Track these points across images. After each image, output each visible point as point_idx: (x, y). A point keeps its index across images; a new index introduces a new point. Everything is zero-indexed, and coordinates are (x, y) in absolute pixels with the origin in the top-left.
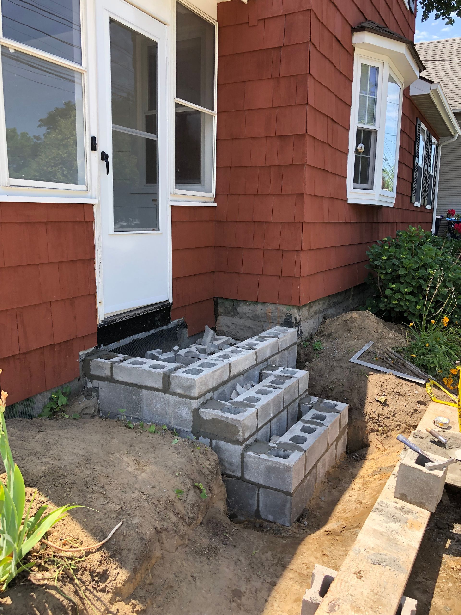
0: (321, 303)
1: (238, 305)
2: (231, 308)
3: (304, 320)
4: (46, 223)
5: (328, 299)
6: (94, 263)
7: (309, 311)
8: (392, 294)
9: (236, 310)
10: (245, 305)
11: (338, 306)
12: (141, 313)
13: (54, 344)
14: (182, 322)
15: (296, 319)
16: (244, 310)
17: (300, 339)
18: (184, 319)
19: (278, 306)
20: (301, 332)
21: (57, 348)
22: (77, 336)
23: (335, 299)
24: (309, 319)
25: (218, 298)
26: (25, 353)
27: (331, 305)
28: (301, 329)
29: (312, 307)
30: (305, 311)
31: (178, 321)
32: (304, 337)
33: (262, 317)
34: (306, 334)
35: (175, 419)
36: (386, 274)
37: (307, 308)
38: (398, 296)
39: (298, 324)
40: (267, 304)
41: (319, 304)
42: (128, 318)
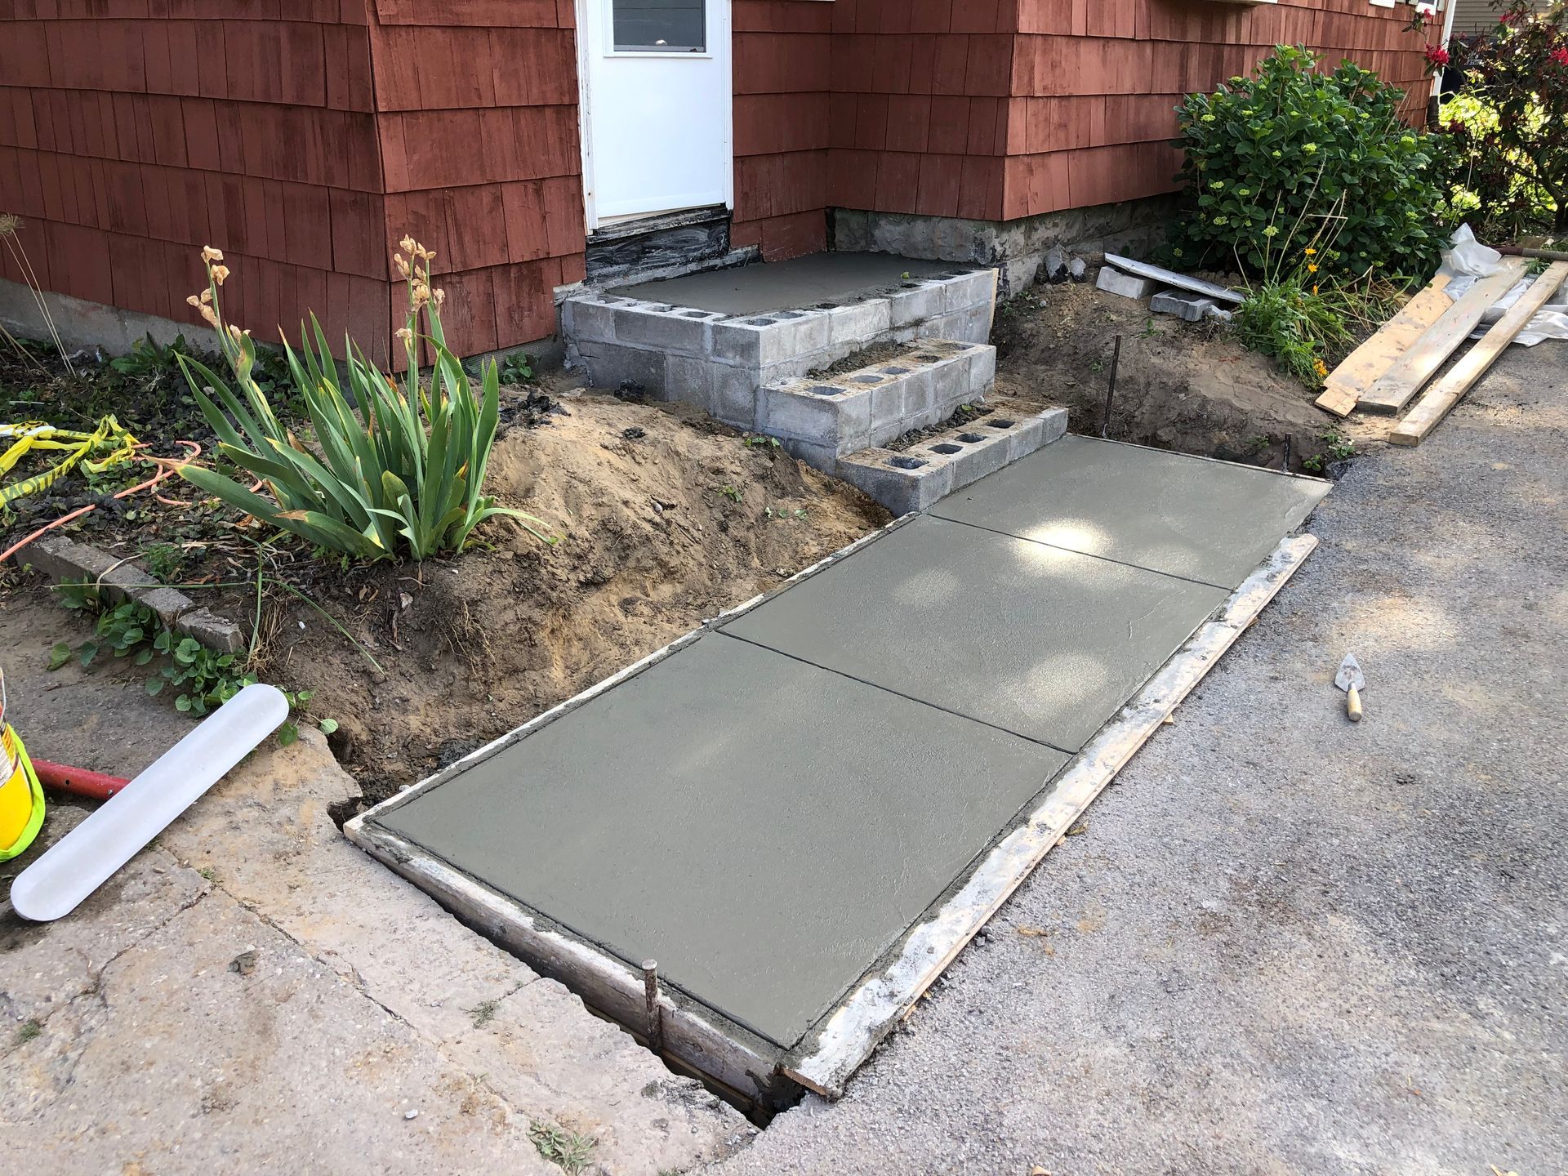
0: (1062, 224)
1: (876, 225)
2: (861, 232)
3: (1015, 256)
4: (488, 29)
5: (1081, 218)
6: (577, 114)
7: (1029, 237)
8: (1216, 202)
9: (872, 235)
10: (889, 222)
11: (1110, 238)
12: (667, 224)
13: (508, 264)
14: (755, 253)
15: (994, 250)
16: (888, 235)
17: (1002, 296)
18: (758, 250)
19: (960, 224)
20: (1006, 281)
21: (513, 272)
22: (548, 253)
23: (1102, 221)
24: (1029, 255)
25: (833, 209)
26: (458, 274)
27: (1091, 232)
28: (1005, 275)
29: (1036, 230)
30: (1017, 236)
31: (746, 253)
32: (1012, 295)
33: (925, 250)
34: (1016, 287)
35: (724, 407)
36: (1210, 157)
37: (1022, 229)
38: (1227, 207)
39: (998, 261)
40: (934, 219)
41: (1055, 225)
42: (643, 230)
